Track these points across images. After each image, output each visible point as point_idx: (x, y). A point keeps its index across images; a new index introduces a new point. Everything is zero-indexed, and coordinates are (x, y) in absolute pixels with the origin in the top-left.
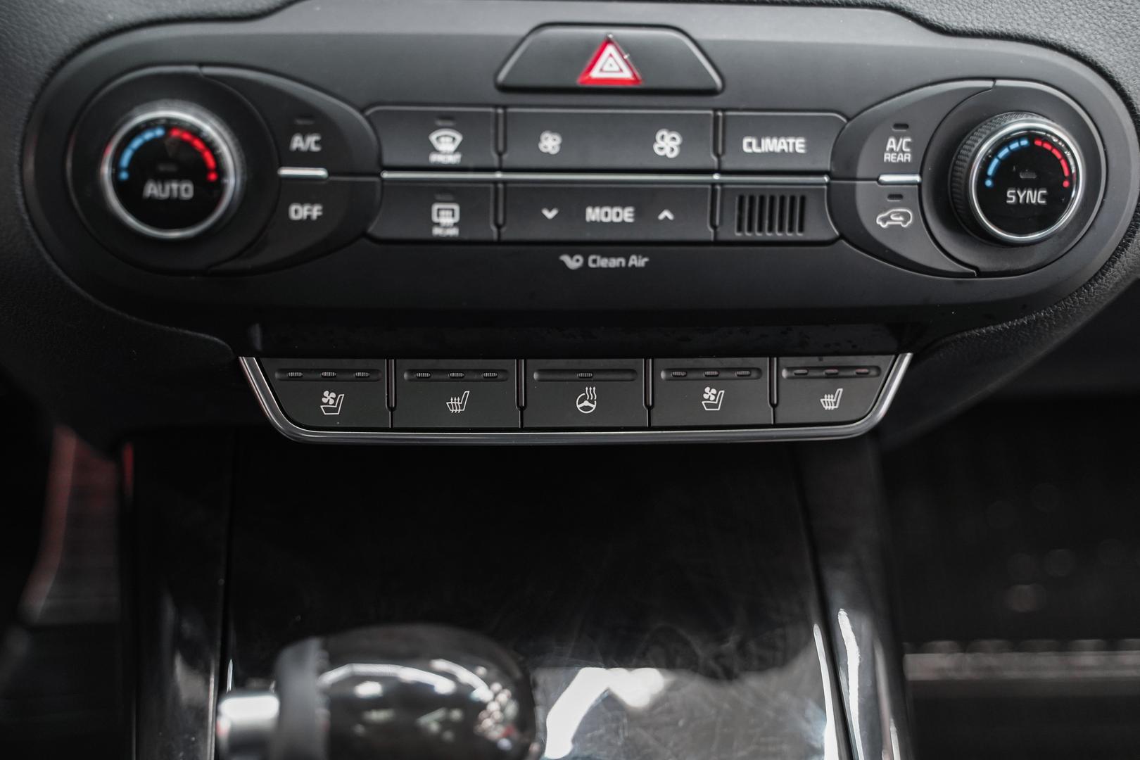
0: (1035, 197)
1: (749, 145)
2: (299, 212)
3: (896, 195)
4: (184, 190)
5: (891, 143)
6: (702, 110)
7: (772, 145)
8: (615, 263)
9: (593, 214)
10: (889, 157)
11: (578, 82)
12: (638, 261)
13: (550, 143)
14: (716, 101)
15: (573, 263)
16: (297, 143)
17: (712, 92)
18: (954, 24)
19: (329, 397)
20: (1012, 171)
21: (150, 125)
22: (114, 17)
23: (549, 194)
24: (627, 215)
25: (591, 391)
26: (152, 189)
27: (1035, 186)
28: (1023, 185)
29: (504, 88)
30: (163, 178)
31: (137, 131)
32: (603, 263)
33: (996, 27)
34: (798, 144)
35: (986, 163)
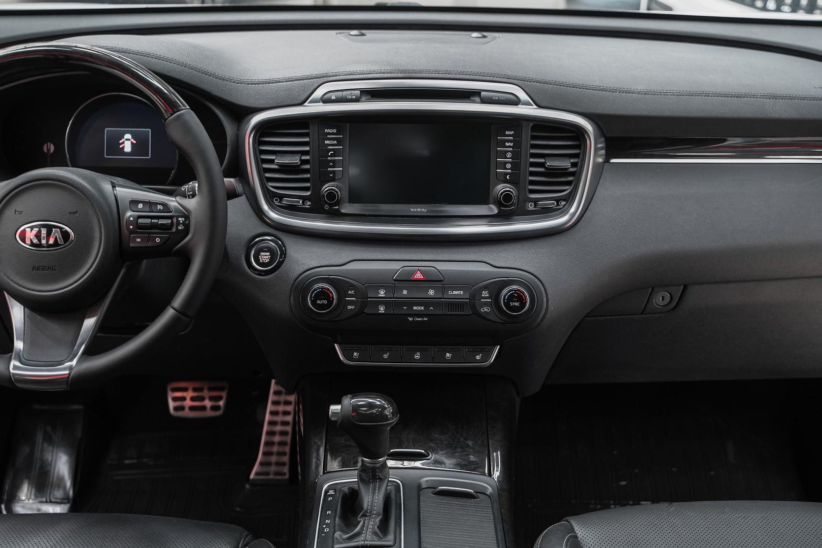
0: (517, 304)
1: (450, 292)
2: (350, 307)
3: (486, 304)
4: (325, 302)
5: (483, 292)
6: (438, 285)
7: (455, 292)
8: (420, 319)
9: (415, 308)
10: (483, 295)
11: (412, 279)
12: (425, 319)
13: (405, 292)
14: (442, 283)
15: (411, 319)
16: (349, 292)
17: (442, 281)
18: (498, 266)
19: (355, 354)
20: (511, 298)
21: (318, 288)
22: (311, 266)
23: (405, 304)
24: (422, 308)
25: (418, 353)
26: (318, 302)
27: (517, 302)
28: (514, 302)
29: (395, 280)
30: (320, 299)
31: (315, 290)
32: (418, 319)
33: (509, 266)
34: (462, 292)
35: (505, 296)
